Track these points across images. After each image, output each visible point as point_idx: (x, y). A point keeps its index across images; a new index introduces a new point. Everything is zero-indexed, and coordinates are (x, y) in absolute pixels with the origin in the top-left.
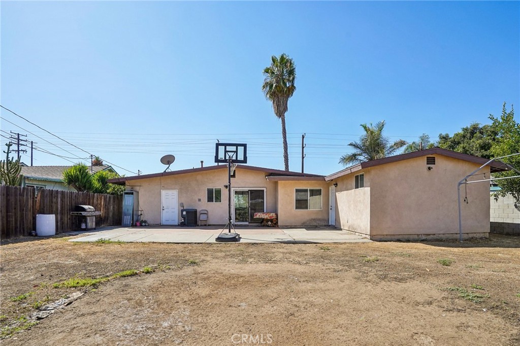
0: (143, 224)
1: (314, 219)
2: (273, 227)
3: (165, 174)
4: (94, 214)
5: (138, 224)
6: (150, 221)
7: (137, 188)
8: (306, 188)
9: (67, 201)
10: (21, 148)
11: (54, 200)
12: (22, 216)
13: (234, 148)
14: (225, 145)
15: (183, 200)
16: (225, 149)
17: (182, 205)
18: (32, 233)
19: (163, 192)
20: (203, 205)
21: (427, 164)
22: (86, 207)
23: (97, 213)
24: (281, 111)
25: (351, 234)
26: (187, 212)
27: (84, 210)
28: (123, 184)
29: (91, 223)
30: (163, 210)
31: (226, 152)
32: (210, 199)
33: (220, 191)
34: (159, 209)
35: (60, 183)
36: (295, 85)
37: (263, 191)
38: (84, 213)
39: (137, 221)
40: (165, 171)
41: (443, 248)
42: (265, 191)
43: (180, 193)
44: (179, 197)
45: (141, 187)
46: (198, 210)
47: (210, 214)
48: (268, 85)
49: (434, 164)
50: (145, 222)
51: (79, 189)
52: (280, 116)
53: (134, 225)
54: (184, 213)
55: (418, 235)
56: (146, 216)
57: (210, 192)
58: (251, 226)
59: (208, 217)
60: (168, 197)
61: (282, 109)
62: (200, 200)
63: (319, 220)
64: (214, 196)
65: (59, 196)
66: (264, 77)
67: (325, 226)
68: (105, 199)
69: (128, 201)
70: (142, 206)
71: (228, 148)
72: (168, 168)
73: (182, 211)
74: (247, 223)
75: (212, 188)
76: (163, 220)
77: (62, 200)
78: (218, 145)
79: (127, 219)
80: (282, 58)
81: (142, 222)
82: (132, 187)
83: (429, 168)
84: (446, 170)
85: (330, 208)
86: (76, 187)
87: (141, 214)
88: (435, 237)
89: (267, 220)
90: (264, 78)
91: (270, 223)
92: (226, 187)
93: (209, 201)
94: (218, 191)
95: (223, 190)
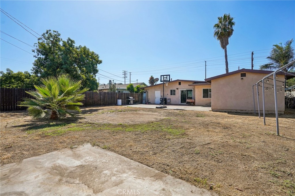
0: (149, 103)
3: (156, 85)
4: (132, 99)
6: (152, 102)
7: (148, 91)
8: (208, 88)
9: (126, 95)
10: (126, 76)
11: (122, 95)
12: (114, 100)
13: (166, 77)
14: (163, 76)
15: (162, 95)
18: (116, 104)
19: (156, 92)
20: (168, 96)
21: (241, 77)
22: (130, 97)
23: (134, 99)
27: (130, 98)
28: (144, 89)
29: (132, 102)
31: (164, 78)
32: (171, 94)
34: (155, 98)
35: (125, 90)
36: (233, 29)
37: (192, 90)
38: (129, 99)
39: (147, 102)
43: (161, 92)
46: (167, 98)
47: (171, 100)
48: (217, 33)
49: (245, 76)
50: (150, 103)
51: (130, 92)
52: (224, 48)
53: (146, 104)
54: (161, 99)
55: (236, 110)
57: (171, 91)
58: (187, 105)
59: (170, 101)
61: (224, 44)
62: (168, 94)
64: (173, 93)
65: (123, 94)
68: (138, 95)
69: (144, 95)
70: (149, 97)
72: (157, 83)
73: (160, 98)
74: (185, 104)
75: (172, 89)
76: (156, 102)
77: (124, 96)
78: (161, 76)
79: (144, 102)
80: (225, 16)
81: (149, 102)
82: (146, 90)
83: (242, 79)
84: (252, 79)
86: (130, 91)
87: (149, 100)
88: (246, 112)
90: (214, 30)
91: (192, 104)
92: (177, 89)
93: (171, 95)
94: (174, 91)
95: (176, 90)
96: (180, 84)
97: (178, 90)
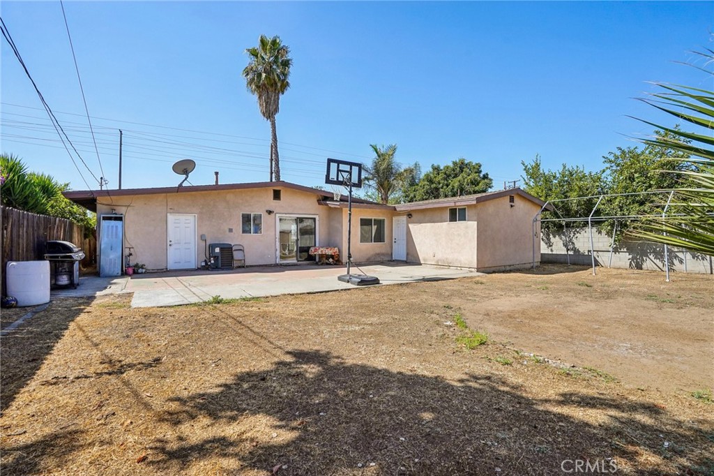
0: (140, 271)
1: (378, 254)
2: (335, 264)
3: (180, 189)
5: (131, 271)
7: (123, 210)
8: (370, 218)
14: (339, 162)
15: (204, 231)
16: (338, 167)
17: (203, 238)
19: (171, 218)
20: (236, 238)
21: (510, 202)
24: (270, 112)
25: (443, 268)
26: (221, 249)
29: (76, 271)
30: (170, 245)
31: (339, 171)
32: (246, 229)
33: (261, 217)
34: (164, 244)
37: (315, 219)
39: (129, 265)
40: (180, 185)
41: (540, 276)
42: (317, 219)
43: (201, 219)
44: (199, 226)
45: (129, 208)
46: (233, 245)
47: (246, 250)
49: (513, 202)
50: (142, 267)
52: (269, 117)
54: (217, 250)
56: (141, 257)
57: (246, 219)
58: (300, 265)
59: (244, 255)
60: (178, 225)
61: (272, 108)
62: (231, 230)
63: (383, 254)
64: (251, 223)
66: (249, 61)
67: (389, 261)
70: (132, 240)
71: (342, 167)
72: (186, 179)
74: (295, 262)
75: (249, 213)
76: (171, 262)
78: (330, 161)
80: (274, 42)
81: (137, 266)
82: (115, 208)
83: (512, 206)
84: (520, 208)
85: (394, 240)
87: (131, 254)
89: (328, 257)
91: (331, 260)
92: (270, 212)
93: (244, 231)
94: (258, 218)
95: (265, 216)
96: (277, 195)
97: (272, 215)
